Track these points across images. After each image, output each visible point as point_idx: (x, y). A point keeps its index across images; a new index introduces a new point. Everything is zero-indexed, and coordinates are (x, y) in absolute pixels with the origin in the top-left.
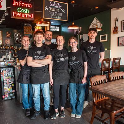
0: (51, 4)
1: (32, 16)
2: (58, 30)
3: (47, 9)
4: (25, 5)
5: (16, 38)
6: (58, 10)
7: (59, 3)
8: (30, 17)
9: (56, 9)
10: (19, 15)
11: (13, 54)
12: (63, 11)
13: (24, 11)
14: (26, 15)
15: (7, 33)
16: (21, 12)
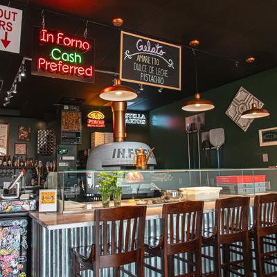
0: (139, 45)
1: (89, 72)
2: (143, 122)
3: (129, 56)
4: (71, 42)
5: (42, 142)
6: (157, 62)
7: (160, 44)
8: (85, 76)
9: (151, 59)
10: (54, 68)
11: (33, 180)
12: (171, 65)
13: (70, 58)
14: (73, 69)
15: (21, 128)
16: (61, 60)
